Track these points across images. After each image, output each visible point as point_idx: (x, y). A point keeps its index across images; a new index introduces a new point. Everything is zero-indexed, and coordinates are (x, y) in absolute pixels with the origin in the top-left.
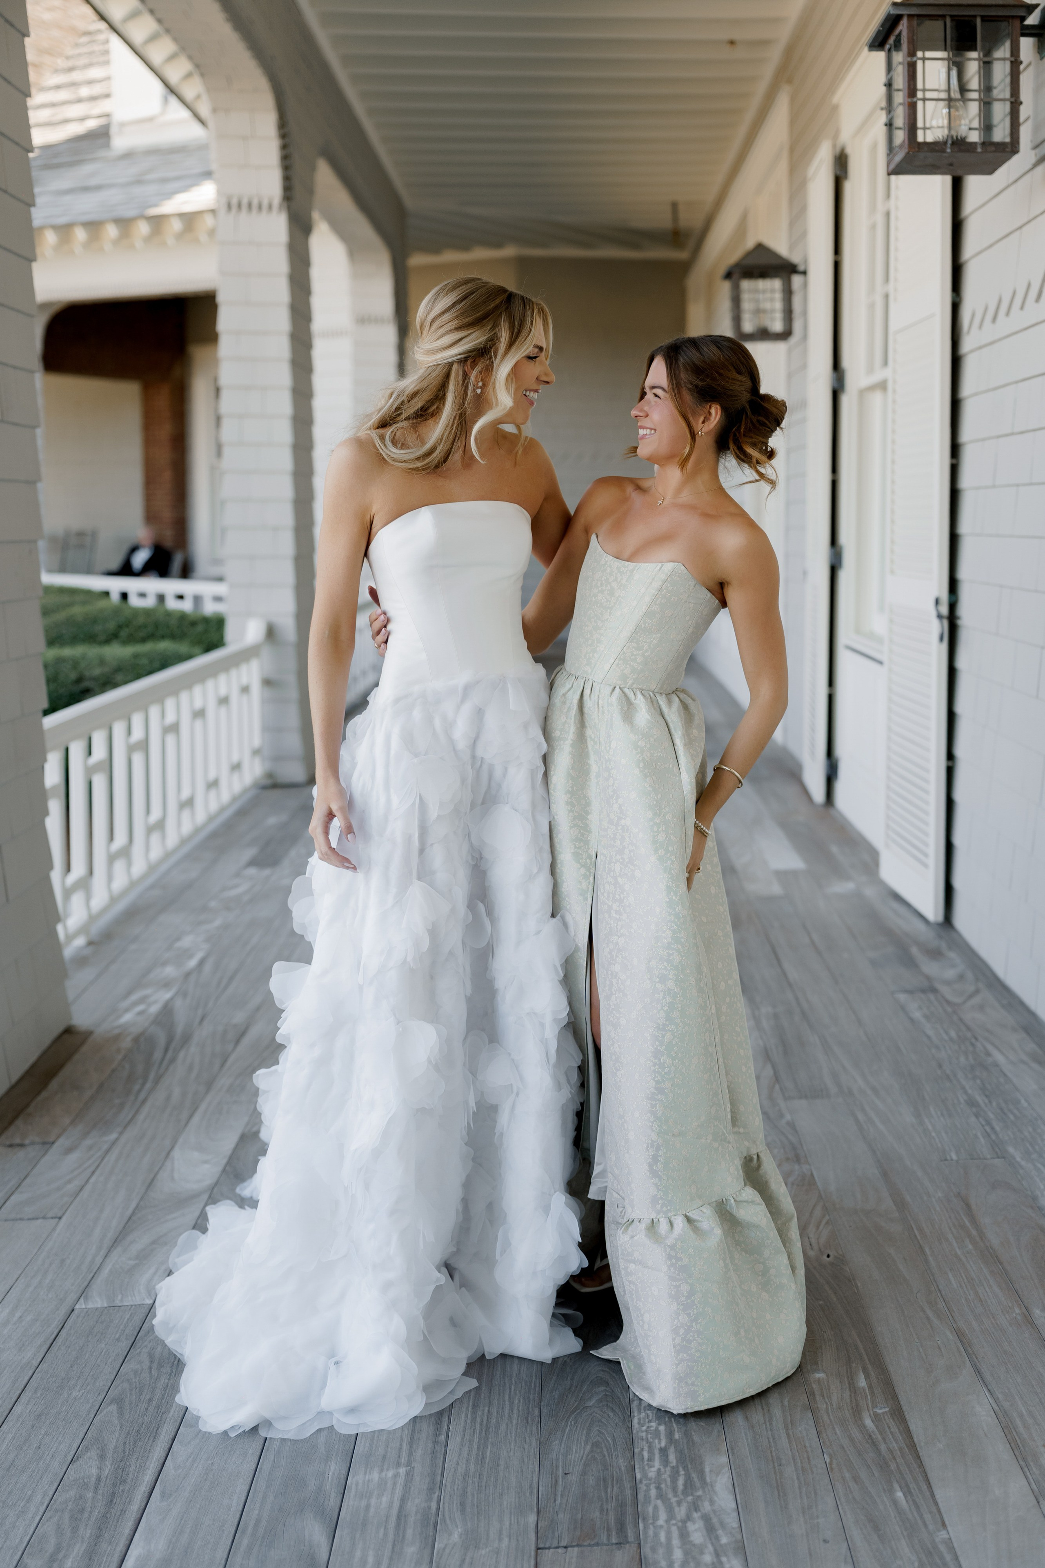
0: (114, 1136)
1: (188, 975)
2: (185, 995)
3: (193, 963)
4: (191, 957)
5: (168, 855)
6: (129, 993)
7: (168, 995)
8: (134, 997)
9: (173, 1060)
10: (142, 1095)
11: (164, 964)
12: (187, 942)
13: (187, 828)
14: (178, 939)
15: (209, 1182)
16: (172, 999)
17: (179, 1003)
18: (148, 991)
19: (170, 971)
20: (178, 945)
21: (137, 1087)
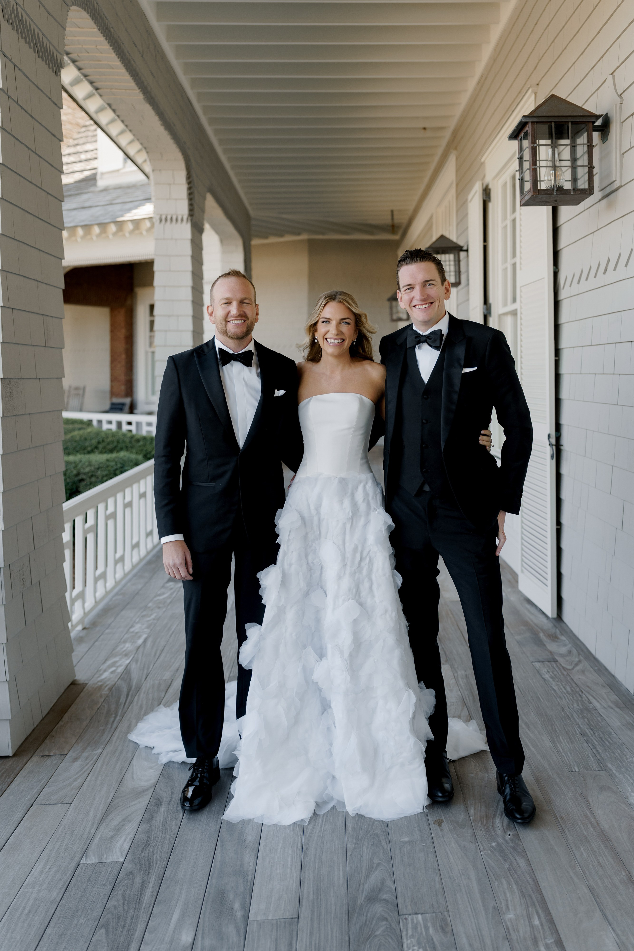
0: (100, 751)
1: (138, 648)
2: (137, 661)
3: (140, 641)
4: (139, 637)
5: (125, 575)
6: (106, 660)
7: (128, 662)
8: (109, 663)
9: (131, 702)
10: (115, 725)
11: (125, 642)
12: (137, 628)
13: (136, 559)
14: (132, 627)
15: (153, 781)
16: (130, 663)
17: (133, 666)
18: (116, 659)
19: (128, 646)
20: (132, 630)
21: (112, 719)
